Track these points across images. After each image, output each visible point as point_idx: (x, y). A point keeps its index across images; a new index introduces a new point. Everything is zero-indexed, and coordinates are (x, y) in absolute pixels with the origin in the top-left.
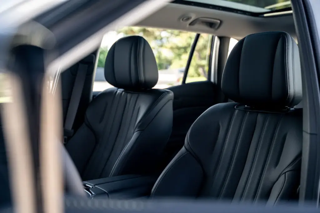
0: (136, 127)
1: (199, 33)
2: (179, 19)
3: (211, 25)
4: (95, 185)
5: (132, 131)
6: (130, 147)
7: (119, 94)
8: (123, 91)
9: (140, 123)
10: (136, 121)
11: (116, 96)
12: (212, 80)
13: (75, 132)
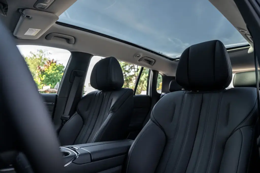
0: (110, 110)
1: (143, 67)
2: (134, 56)
3: (150, 62)
4: (80, 148)
5: (108, 114)
6: (107, 122)
7: (99, 93)
8: (101, 92)
9: (113, 108)
10: (110, 106)
11: (97, 95)
12: (149, 95)
13: (70, 118)
